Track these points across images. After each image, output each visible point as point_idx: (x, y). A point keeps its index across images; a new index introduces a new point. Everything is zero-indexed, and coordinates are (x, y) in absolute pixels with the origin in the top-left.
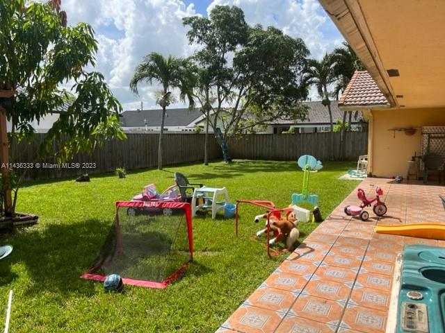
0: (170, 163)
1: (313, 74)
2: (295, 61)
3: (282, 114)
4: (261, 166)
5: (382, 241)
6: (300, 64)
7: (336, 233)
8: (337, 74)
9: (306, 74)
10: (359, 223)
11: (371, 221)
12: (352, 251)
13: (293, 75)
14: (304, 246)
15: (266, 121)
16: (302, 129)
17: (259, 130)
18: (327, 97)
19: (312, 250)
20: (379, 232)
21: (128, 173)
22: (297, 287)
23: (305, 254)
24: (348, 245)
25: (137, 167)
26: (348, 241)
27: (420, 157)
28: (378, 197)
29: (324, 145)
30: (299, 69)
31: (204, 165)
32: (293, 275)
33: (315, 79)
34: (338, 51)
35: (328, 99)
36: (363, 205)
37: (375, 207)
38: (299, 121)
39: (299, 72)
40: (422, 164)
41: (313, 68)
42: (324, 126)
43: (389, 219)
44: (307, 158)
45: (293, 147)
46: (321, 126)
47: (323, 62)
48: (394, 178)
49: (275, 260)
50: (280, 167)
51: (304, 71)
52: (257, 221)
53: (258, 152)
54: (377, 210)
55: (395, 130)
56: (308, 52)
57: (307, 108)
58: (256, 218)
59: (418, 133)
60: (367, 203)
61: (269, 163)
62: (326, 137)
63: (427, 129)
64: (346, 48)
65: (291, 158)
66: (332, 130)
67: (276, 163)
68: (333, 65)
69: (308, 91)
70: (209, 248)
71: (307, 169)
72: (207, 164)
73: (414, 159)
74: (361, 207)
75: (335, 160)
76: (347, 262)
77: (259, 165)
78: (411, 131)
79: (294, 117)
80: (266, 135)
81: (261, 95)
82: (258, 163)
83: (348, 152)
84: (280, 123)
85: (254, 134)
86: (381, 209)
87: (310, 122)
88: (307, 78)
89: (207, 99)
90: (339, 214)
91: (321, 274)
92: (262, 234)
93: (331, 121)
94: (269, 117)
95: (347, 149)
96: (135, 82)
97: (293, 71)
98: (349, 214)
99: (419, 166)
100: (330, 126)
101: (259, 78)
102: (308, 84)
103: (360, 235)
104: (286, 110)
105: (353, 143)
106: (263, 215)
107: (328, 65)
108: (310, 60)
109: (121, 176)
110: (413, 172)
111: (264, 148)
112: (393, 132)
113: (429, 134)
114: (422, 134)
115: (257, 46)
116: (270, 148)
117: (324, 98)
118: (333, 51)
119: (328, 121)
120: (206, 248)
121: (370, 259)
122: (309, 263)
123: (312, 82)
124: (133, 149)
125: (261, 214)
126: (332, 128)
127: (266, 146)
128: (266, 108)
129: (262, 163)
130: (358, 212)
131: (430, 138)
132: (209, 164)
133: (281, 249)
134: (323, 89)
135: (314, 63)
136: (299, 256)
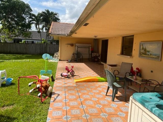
1: (34, 20)
2: (26, 13)
3: (20, 35)
4: (11, 57)
5: (79, 85)
6: (28, 14)
7: (63, 85)
8: (43, 22)
9: (30, 19)
10: (68, 79)
11: (71, 78)
12: (73, 92)
13: (25, 19)
14: (54, 94)
15: (12, 37)
16: (27, 41)
17: (8, 41)
18: (39, 30)
19: (59, 95)
20: (76, 82)
22: (64, 115)
23: (57, 97)
24: (70, 90)
26: (69, 88)
27: (75, 54)
28: (72, 69)
30: (28, 16)
32: (58, 109)
33: (34, 22)
34: (44, 13)
35: (40, 30)
36: (67, 72)
37: (71, 72)
38: (27, 38)
39: (27, 18)
40: (76, 56)
41: (33, 17)
42: (37, 41)
43: (76, 76)
44: (46, 55)
45: (25, 49)
46: (36, 41)
47: (38, 16)
48: (67, 61)
49: (45, 103)
50: (21, 57)
51: (30, 18)
52: (30, 86)
53: (9, 51)
54: (72, 74)
55: (67, 44)
56: (32, 10)
57: (31, 33)
58: (29, 84)
59: (74, 46)
60: (69, 71)
61: (15, 55)
62: (39, 45)
63: (77, 45)
64: (46, 12)
65: (25, 53)
66: (42, 43)
67: (19, 56)
68: (41, 18)
69: (31, 26)
70: (6, 104)
71: (47, 59)
73: (73, 54)
74: (67, 73)
76: (74, 97)
77: (10, 56)
78: (72, 45)
79: (25, 36)
80: (11, 43)
81: (10, 25)
82: (9, 56)
83: (48, 51)
84: (19, 38)
85: (6, 42)
86: (72, 73)
87: (32, 39)
88: (31, 21)
90: (58, 76)
91: (69, 106)
92: (32, 91)
93: (41, 39)
94: (14, 35)
95: (47, 50)
97: (25, 17)
98: (62, 76)
99: (75, 57)
100: (41, 41)
101: (9, 18)
102: (31, 24)
103: (71, 85)
104: (22, 33)
105: (49, 48)
106: (32, 82)
107: (40, 17)
108: (32, 14)
110: (73, 59)
112: (67, 45)
113: (78, 46)
114: (76, 46)
115: (9, 3)
116: (15, 49)
117: (38, 30)
118: (41, 12)
119: (40, 39)
120: (4, 105)
121: (81, 94)
122: (61, 101)
123: (33, 23)
125: (31, 82)
126: (41, 42)
127: (12, 48)
128: (12, 31)
129: (11, 56)
130: (67, 75)
131: (78, 47)
133: (45, 97)
134: (38, 26)
135: (34, 15)
136: (55, 99)
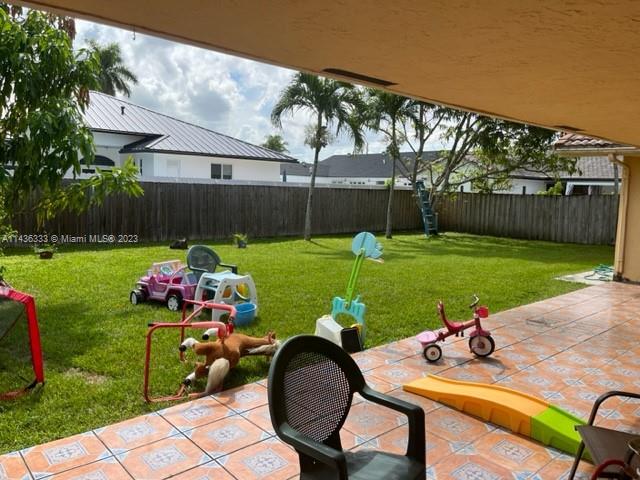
0: (337, 231)
21: (250, 243)
25: (281, 234)
29: (600, 217)
31: (384, 238)
45: (544, 217)
66: (616, 191)
72: (389, 237)
75: (602, 244)
87: (582, 177)
89: (393, 137)
93: (615, 175)
96: (278, 112)
109: (241, 245)
111: (497, 216)
124: (276, 209)
132: (393, 237)
